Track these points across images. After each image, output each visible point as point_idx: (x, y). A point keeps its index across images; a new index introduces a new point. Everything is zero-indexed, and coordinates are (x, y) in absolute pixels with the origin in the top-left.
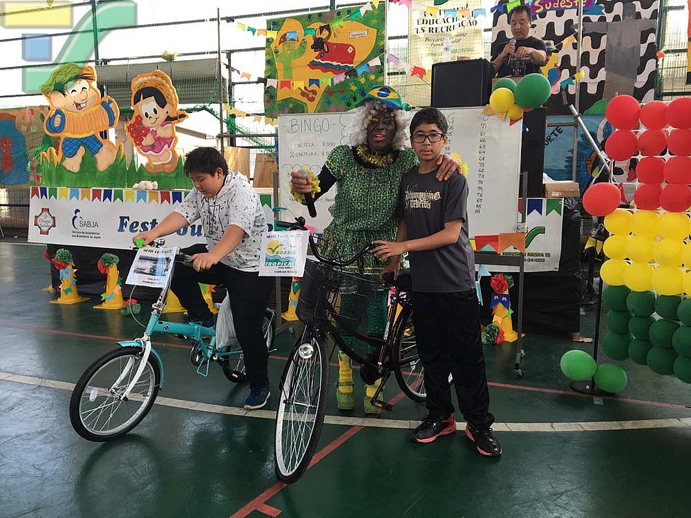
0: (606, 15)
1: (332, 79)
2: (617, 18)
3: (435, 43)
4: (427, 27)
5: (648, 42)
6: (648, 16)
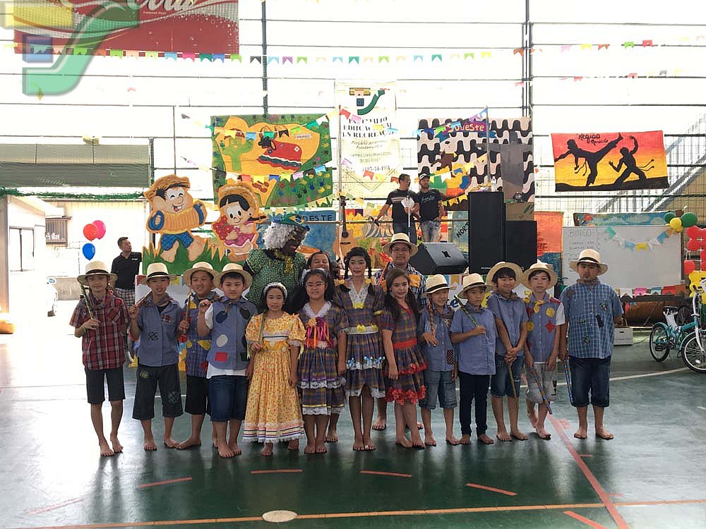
0: (498, 138)
2: (505, 141)
3: (360, 146)
4: (352, 132)
5: (528, 161)
6: (527, 143)
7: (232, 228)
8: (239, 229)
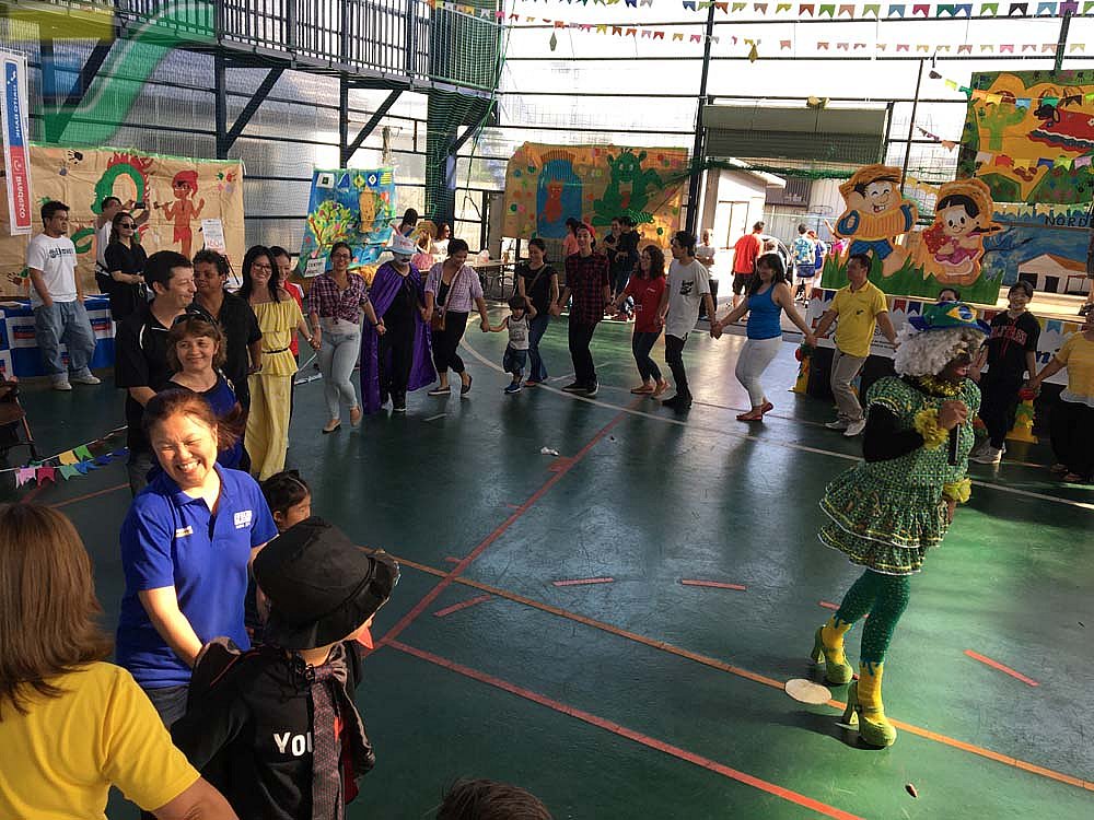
1: (1073, 161)
7: (948, 239)
8: (958, 242)
